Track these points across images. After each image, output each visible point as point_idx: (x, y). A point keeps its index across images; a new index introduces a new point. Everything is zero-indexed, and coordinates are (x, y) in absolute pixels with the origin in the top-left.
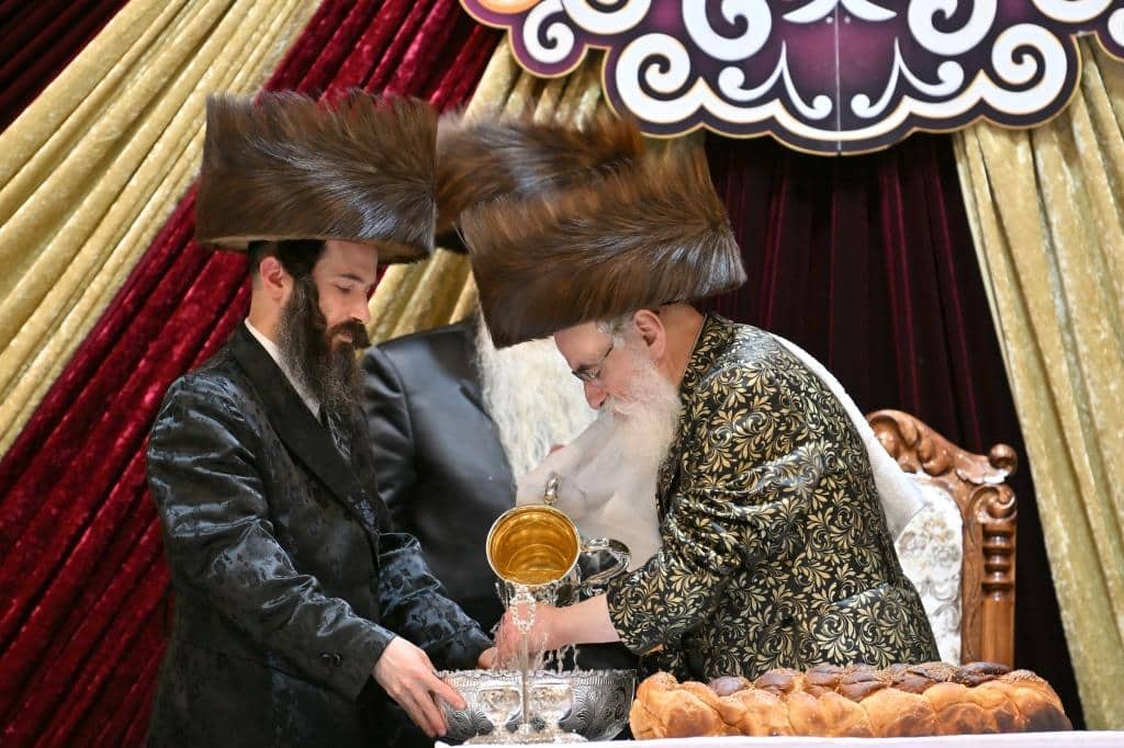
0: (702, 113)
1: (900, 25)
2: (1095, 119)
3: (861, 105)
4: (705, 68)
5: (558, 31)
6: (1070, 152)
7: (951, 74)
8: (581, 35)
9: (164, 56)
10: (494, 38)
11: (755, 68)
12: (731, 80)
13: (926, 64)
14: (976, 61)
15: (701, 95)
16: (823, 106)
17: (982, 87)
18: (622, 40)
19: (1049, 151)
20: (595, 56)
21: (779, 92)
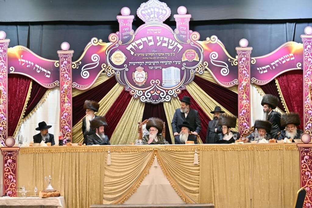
0: (146, 101)
1: (159, 95)
2: (173, 102)
3: (157, 101)
4: (146, 98)
5: (136, 96)
6: (171, 104)
7: (163, 99)
8: (138, 96)
9: (110, 97)
10: (132, 96)
11: (150, 98)
12: (148, 99)
13: (161, 98)
14: (165, 98)
15: (146, 100)
16: (154, 101)
17: (165, 100)
18: (141, 96)
19: (169, 104)
20: (139, 97)
21: (151, 100)
